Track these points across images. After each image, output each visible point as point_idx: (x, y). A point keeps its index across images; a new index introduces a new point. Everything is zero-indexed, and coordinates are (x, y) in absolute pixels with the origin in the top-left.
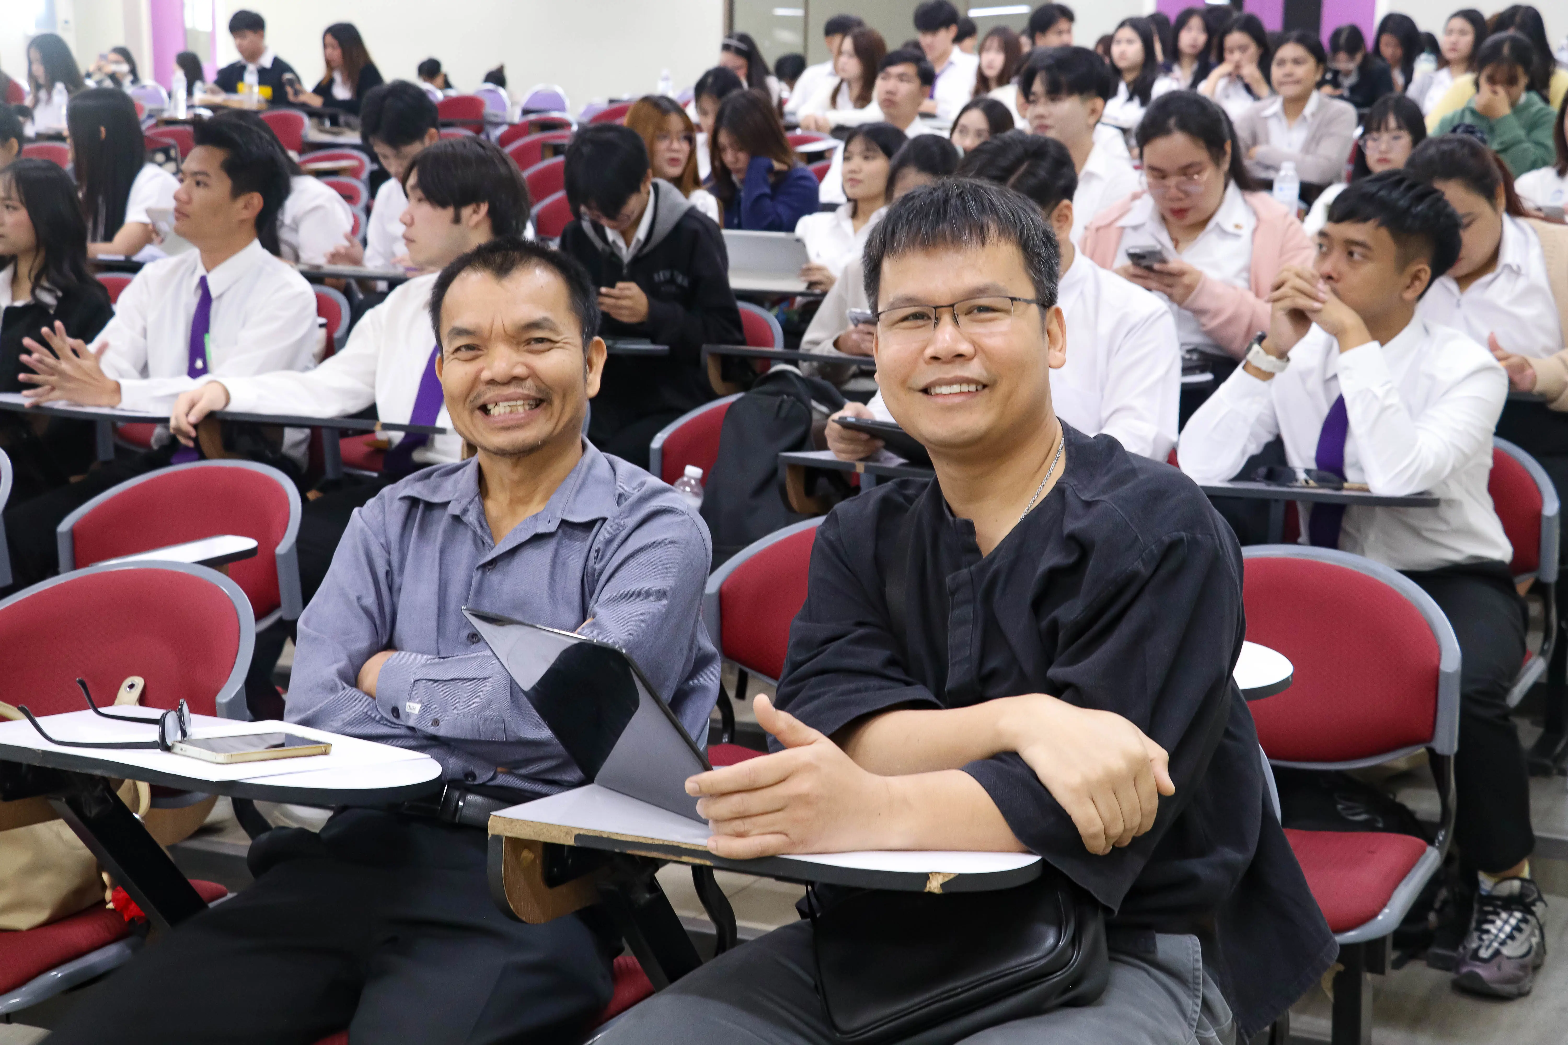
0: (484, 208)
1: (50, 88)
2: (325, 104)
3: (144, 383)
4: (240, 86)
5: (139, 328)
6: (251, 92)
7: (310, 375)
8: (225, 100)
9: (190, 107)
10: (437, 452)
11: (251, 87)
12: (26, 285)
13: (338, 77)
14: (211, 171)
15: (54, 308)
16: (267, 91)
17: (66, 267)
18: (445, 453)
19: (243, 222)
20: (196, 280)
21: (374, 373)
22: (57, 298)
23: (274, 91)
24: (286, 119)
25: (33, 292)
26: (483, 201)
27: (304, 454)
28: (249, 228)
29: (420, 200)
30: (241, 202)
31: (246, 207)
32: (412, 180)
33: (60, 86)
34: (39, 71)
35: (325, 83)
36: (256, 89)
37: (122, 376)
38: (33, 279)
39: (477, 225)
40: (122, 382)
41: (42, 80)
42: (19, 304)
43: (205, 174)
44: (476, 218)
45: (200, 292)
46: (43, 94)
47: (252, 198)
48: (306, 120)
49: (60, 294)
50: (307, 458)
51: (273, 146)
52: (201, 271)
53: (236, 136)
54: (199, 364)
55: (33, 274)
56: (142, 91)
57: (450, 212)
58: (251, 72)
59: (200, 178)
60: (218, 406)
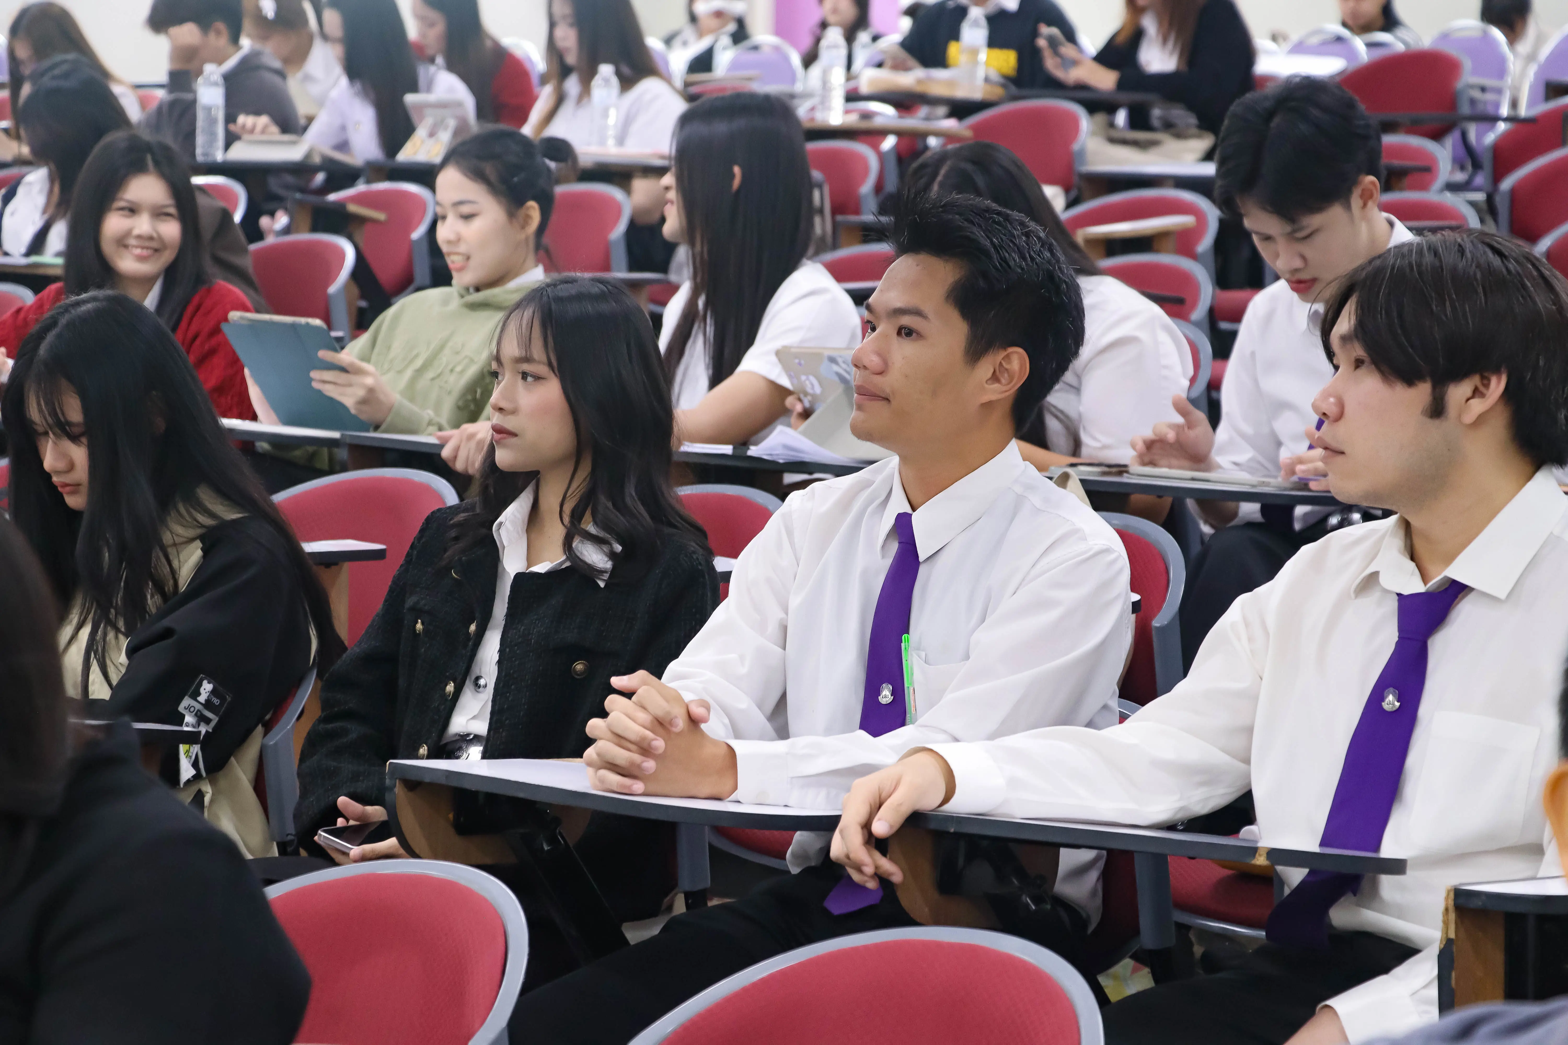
0: (1497, 386)
1: (588, 75)
2: (1121, 85)
3: (781, 746)
4: (953, 49)
5: (772, 628)
6: (975, 62)
7: (1116, 732)
8: (920, 82)
9: (852, 97)
10: (1383, 908)
11: (974, 52)
12: (555, 532)
13: (1150, 24)
14: (927, 308)
15: (606, 576)
16: (1007, 60)
17: (631, 490)
18: (1401, 913)
19: (988, 406)
20: (888, 521)
21: (1249, 731)
22: (612, 555)
23: (1020, 60)
24: (1041, 118)
25: (567, 545)
26: (1497, 371)
27: (1094, 893)
28: (1000, 418)
29: (1358, 363)
30: (985, 368)
31: (995, 378)
32: (1344, 324)
33: (606, 70)
34: (568, 37)
35: (1120, 39)
36: (984, 55)
37: (738, 736)
38: (567, 519)
39: (1480, 420)
40: (738, 746)
41: (571, 59)
42: (541, 568)
43: (917, 313)
44: (1478, 406)
45: (894, 547)
46: (572, 85)
47: (1007, 357)
48: (1085, 122)
49: (618, 548)
50: (1099, 900)
51: (1051, 250)
52: (899, 504)
53: (979, 235)
54: (886, 696)
55: (568, 508)
56: (752, 56)
57: (1423, 391)
58: (976, 24)
59: (906, 320)
60: (929, 802)
